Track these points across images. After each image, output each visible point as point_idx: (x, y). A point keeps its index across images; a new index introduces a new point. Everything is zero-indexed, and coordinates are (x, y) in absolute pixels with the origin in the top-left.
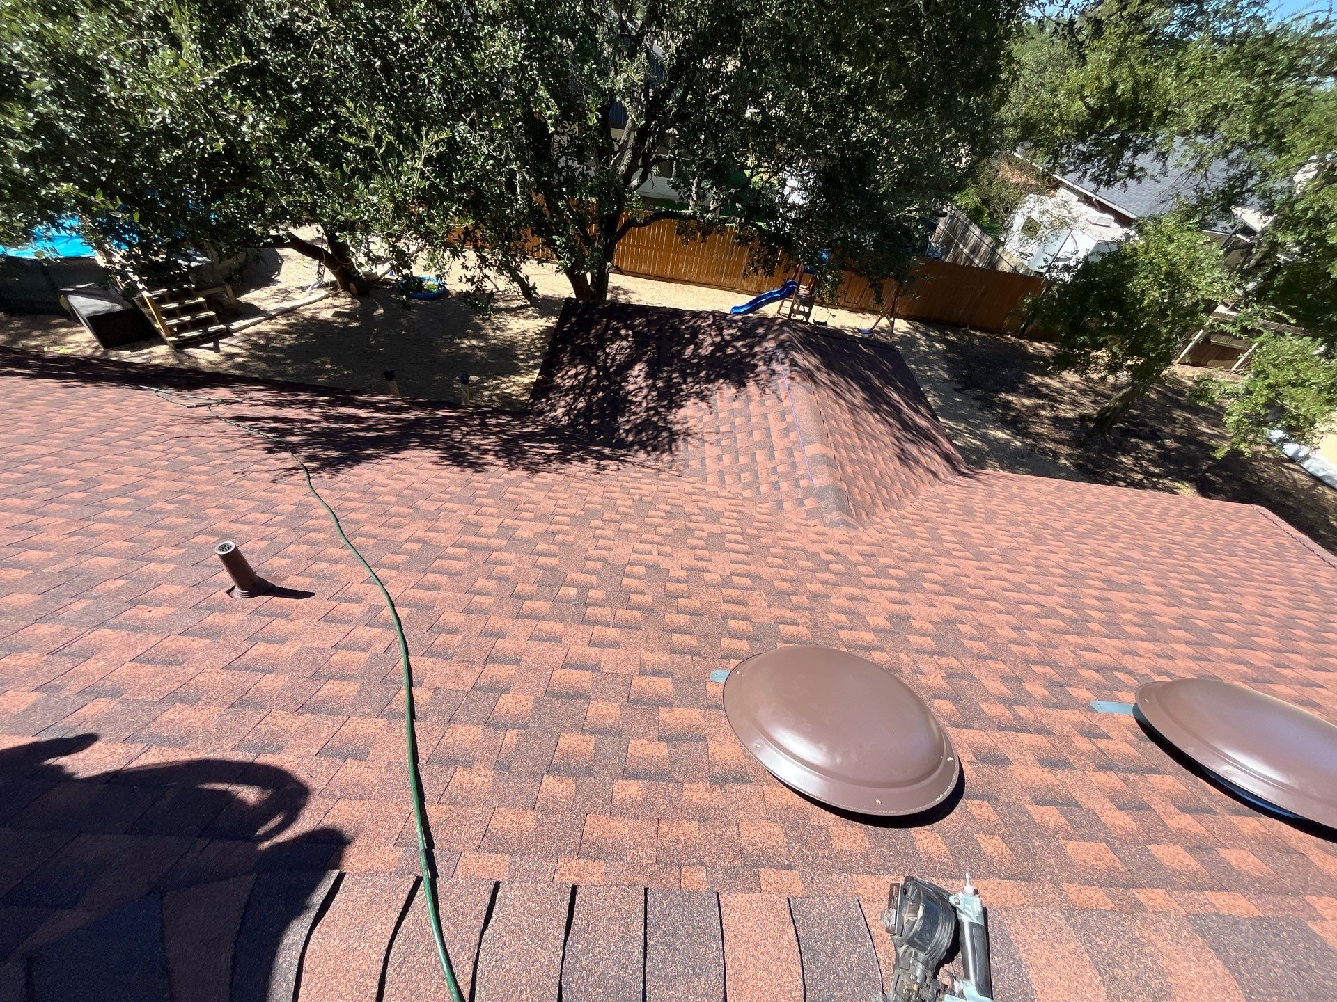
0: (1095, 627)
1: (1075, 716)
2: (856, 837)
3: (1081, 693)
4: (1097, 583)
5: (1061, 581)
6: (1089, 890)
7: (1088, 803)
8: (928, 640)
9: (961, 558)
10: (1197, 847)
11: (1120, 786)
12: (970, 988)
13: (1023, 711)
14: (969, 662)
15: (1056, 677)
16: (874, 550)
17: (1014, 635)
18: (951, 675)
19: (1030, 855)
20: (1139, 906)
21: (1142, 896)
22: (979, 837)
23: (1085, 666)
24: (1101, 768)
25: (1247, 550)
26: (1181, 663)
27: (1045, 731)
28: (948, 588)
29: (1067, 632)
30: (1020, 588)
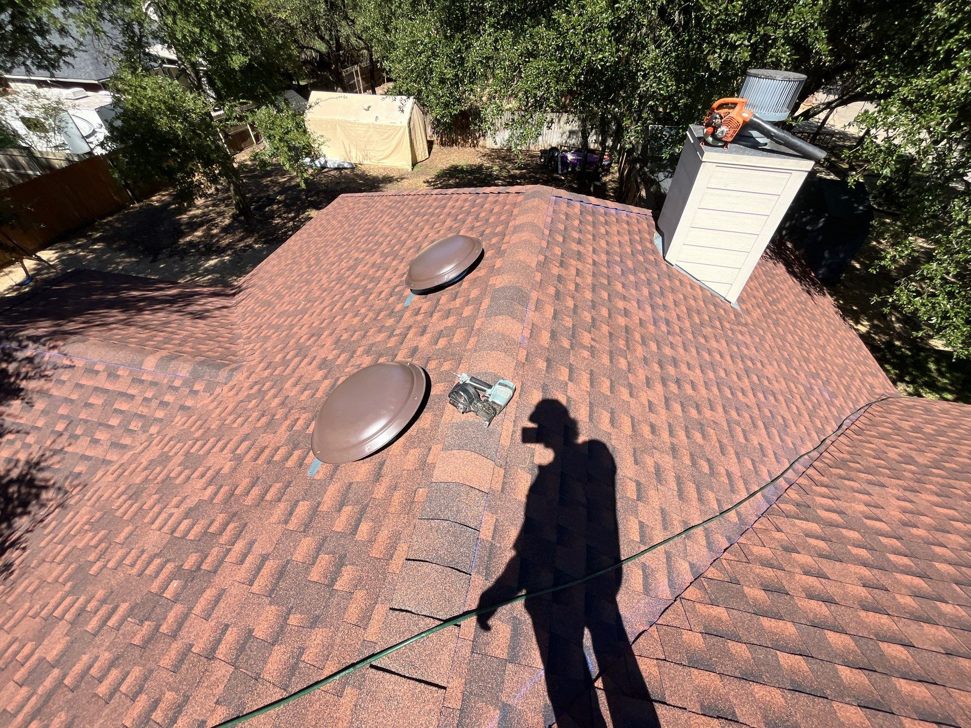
0: (370, 286)
1: (407, 314)
2: (426, 417)
3: (399, 307)
4: (348, 273)
5: (339, 285)
6: (470, 342)
7: (442, 328)
8: (343, 356)
9: (299, 321)
10: (467, 303)
11: (440, 314)
12: (489, 391)
13: (397, 332)
14: (364, 342)
15: (387, 312)
16: (266, 361)
17: (358, 318)
18: (368, 352)
19: (453, 354)
20: (479, 329)
21: (476, 327)
22: (442, 369)
23: (387, 299)
24: (431, 316)
25: (361, 214)
26: (401, 267)
27: (410, 328)
28: (316, 334)
29: (368, 298)
30: (334, 304)
